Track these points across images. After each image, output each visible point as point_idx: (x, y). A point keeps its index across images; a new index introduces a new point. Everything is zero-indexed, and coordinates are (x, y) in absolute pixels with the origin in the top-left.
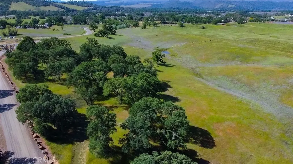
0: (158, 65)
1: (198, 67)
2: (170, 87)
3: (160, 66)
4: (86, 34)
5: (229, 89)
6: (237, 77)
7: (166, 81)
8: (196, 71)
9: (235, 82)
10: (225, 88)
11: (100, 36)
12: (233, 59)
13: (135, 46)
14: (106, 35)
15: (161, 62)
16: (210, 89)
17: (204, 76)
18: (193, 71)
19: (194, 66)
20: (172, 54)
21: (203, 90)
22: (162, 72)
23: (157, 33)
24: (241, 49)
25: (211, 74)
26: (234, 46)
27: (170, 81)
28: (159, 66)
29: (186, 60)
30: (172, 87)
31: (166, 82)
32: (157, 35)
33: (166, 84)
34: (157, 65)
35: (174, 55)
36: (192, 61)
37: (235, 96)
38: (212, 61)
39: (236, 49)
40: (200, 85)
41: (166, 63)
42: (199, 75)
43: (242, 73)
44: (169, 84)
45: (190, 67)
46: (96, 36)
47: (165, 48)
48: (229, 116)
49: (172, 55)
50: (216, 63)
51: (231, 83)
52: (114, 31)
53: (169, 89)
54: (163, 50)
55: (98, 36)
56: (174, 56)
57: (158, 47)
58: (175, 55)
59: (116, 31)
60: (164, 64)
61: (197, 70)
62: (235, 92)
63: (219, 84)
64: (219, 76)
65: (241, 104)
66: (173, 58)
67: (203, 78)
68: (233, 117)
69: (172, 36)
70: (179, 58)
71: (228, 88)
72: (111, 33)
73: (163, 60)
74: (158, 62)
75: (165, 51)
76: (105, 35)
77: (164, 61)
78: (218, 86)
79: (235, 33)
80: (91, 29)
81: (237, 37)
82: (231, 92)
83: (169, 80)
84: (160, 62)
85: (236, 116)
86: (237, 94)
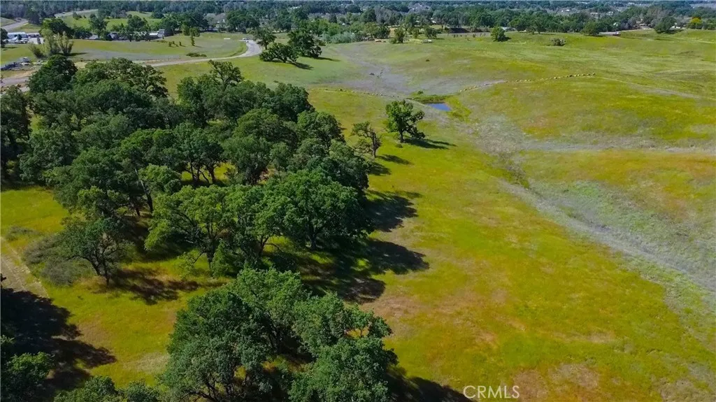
0: (402, 141)
1: (520, 152)
2: (411, 213)
3: (406, 146)
4: (244, 55)
5: (603, 227)
6: (633, 187)
7: (408, 193)
8: (511, 163)
9: (626, 203)
10: (589, 223)
11: (274, 61)
12: (629, 131)
13: (357, 89)
14: (290, 58)
15: (412, 134)
16: (538, 227)
17: (531, 181)
18: (503, 162)
19: (509, 146)
20: (454, 111)
21: (515, 227)
22: (407, 163)
23: (428, 55)
24: (655, 100)
25: (552, 175)
26: (636, 93)
27: (419, 192)
28: (403, 144)
29: (490, 131)
30: (416, 216)
31: (405, 197)
32: (428, 61)
33: (404, 202)
34: (398, 142)
35: (459, 114)
36: (506, 134)
37: (619, 254)
38: (564, 135)
39: (642, 100)
40: (511, 210)
41: (424, 136)
42: (517, 176)
43: (651, 176)
44: (411, 204)
45: (498, 149)
46: (265, 61)
47: (438, 95)
48: (582, 340)
49: (456, 115)
50: (576, 142)
51: (611, 207)
52: (315, 47)
53: (405, 220)
54: (434, 101)
55: (268, 61)
56: (461, 116)
57: (420, 93)
58: (463, 114)
59: (322, 47)
60: (419, 140)
61: (516, 160)
62: (621, 239)
63: (572, 209)
64: (578, 182)
65: (634, 285)
66: (455, 123)
67: (527, 186)
68: (596, 340)
69: (465, 61)
70: (472, 122)
71: (602, 223)
72: (309, 53)
73: (415, 129)
74: (401, 132)
75: (438, 103)
76: (288, 59)
77: (420, 130)
78: (570, 216)
79: (646, 58)
80: (259, 43)
81: (649, 68)
82: (608, 239)
83: (417, 192)
84: (407, 134)
85: (611, 339)
86: (625, 248)
